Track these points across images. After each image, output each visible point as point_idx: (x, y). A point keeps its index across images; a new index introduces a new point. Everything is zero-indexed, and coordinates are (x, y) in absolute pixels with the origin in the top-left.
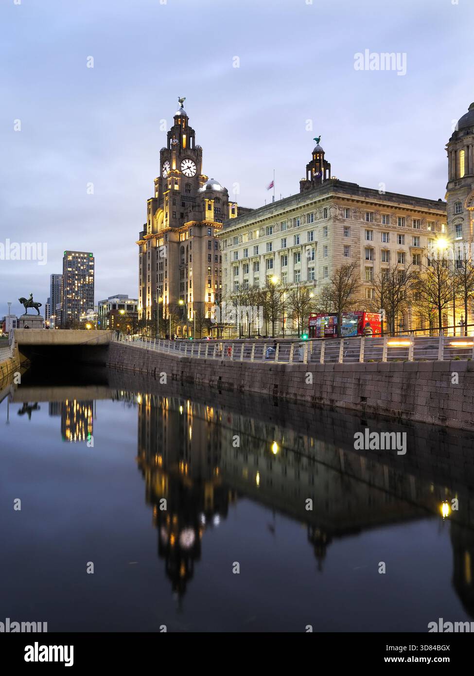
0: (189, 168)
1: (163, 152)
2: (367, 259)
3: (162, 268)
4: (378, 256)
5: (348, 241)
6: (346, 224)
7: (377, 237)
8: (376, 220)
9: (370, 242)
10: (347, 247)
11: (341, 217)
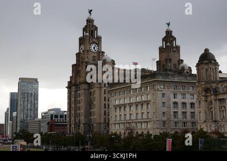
0: (94, 48)
1: (80, 39)
2: (175, 107)
3: (80, 103)
4: (180, 105)
5: (164, 100)
6: (163, 92)
7: (179, 96)
8: (179, 89)
9: (176, 100)
10: (164, 103)
11: (160, 89)
